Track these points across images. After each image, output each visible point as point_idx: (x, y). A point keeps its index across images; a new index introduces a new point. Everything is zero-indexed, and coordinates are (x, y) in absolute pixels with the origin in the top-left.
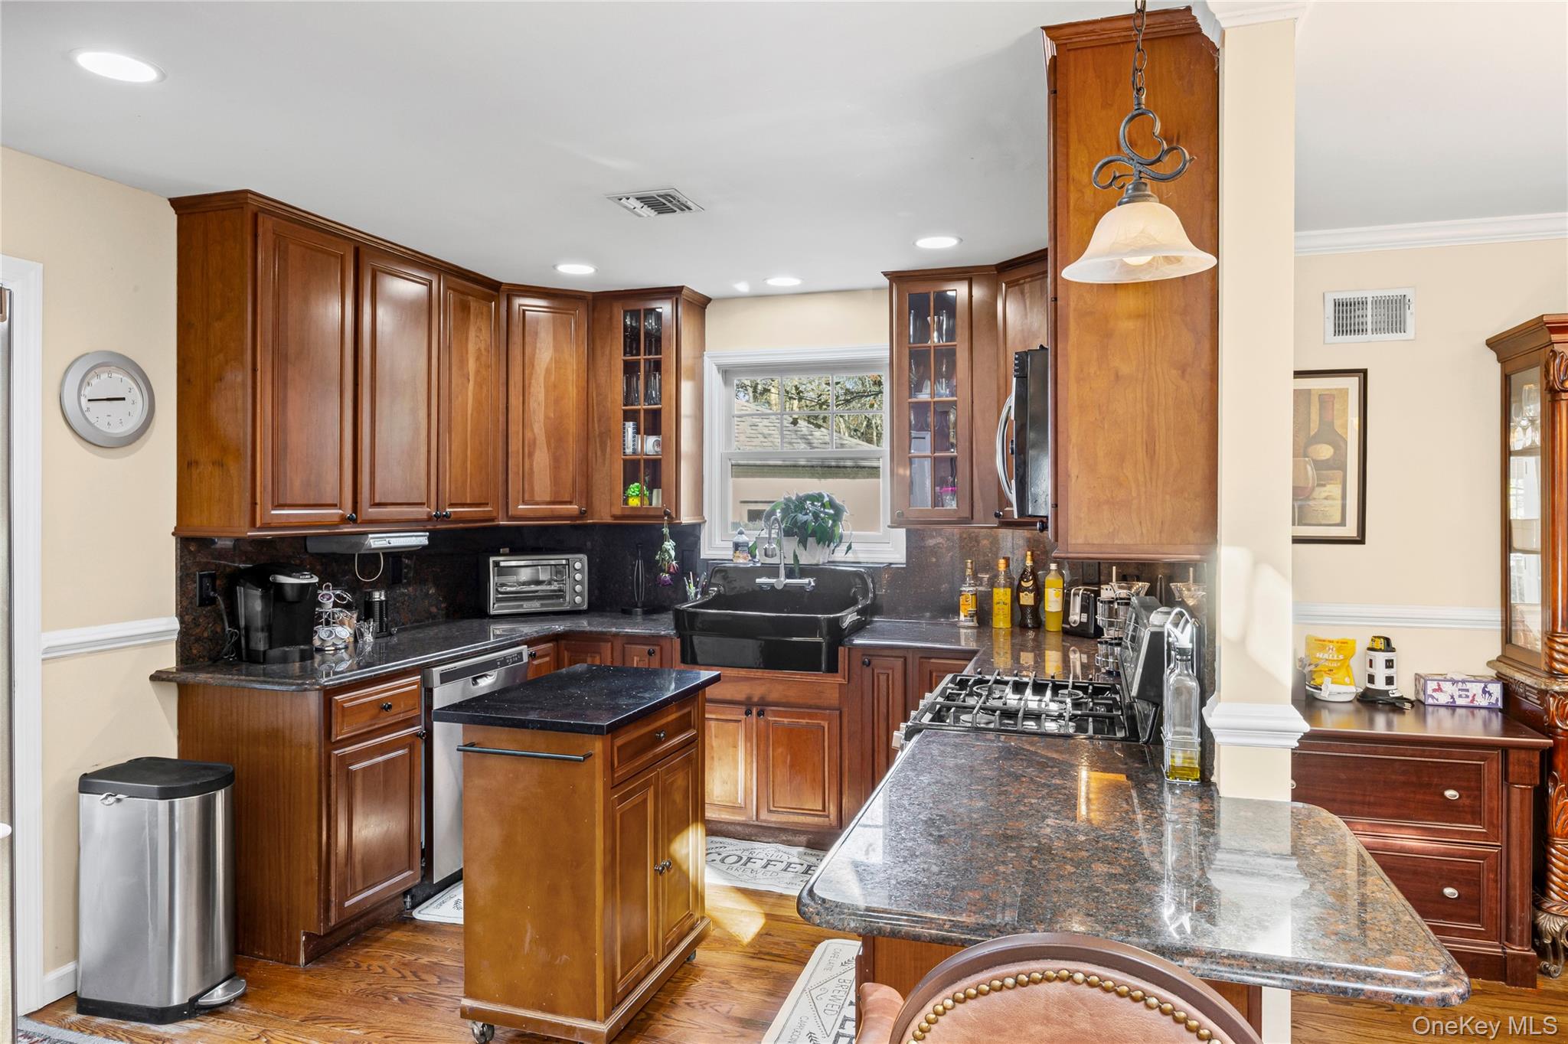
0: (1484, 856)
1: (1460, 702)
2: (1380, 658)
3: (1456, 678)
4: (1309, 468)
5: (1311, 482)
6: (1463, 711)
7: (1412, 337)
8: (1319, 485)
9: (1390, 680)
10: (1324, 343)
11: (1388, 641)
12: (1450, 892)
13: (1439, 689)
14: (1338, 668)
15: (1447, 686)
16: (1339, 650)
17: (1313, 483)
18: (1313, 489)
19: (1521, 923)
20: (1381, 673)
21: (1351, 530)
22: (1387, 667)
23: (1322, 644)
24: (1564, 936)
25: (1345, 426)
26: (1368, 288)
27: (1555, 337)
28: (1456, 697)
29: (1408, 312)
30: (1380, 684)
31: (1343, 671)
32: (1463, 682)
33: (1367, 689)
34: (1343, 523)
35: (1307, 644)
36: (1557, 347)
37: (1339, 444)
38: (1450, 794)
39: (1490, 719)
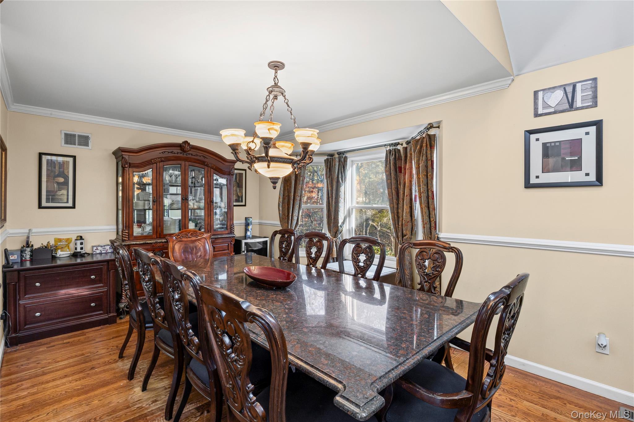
0: (103, 292)
1: (103, 252)
2: (79, 242)
3: (102, 245)
4: (55, 185)
5: (56, 189)
6: (104, 254)
7: (91, 148)
8: (59, 190)
9: (82, 248)
10: (61, 146)
11: (81, 237)
12: (93, 304)
13: (97, 249)
14: (65, 247)
15: (99, 248)
16: (66, 241)
17: (57, 189)
18: (57, 191)
19: (113, 307)
20: (79, 246)
21: (70, 204)
22: (81, 245)
23: (60, 240)
24: (125, 308)
25: (68, 172)
26: (78, 131)
27: (123, 153)
28: (102, 251)
29: (89, 141)
30: (79, 250)
31: (67, 248)
32: (104, 246)
33: (75, 252)
34: (67, 202)
35: (55, 241)
36: (124, 156)
37: (66, 178)
38: (93, 277)
39: (112, 255)
